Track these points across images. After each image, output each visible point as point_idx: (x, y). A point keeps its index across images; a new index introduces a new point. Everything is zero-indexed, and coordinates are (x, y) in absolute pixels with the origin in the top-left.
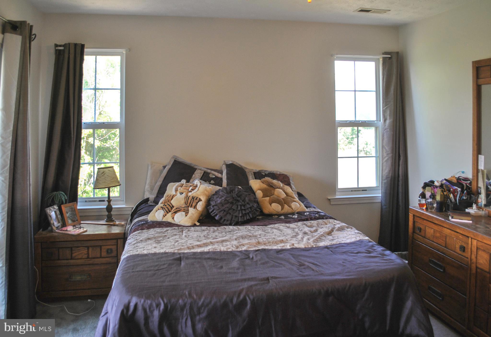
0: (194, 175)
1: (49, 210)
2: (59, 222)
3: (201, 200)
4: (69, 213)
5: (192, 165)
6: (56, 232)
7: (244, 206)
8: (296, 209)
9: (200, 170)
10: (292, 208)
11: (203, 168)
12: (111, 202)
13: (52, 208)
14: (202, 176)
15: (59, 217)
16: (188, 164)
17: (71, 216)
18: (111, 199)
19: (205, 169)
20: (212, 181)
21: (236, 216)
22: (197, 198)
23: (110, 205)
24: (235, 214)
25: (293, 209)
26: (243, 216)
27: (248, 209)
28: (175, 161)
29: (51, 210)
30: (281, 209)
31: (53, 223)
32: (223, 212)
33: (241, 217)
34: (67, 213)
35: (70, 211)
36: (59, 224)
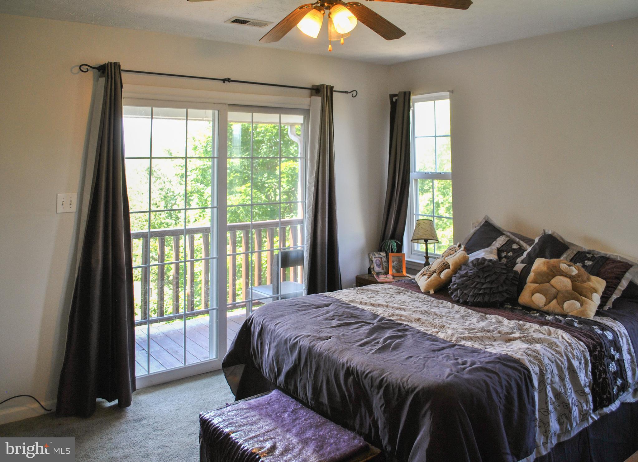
0: (494, 242)
1: (373, 255)
2: (383, 269)
3: (449, 268)
4: (395, 263)
5: (501, 230)
6: (374, 277)
7: (483, 284)
8: (568, 311)
9: (508, 236)
10: (562, 307)
11: (511, 236)
12: (429, 258)
13: (378, 253)
14: (503, 245)
15: (384, 263)
16: (497, 228)
17: (397, 265)
18: (429, 255)
19: (513, 237)
20: (510, 253)
21: (466, 294)
22: (448, 264)
23: (428, 262)
24: (465, 292)
25: (563, 310)
26: (474, 296)
27: (485, 289)
28: (486, 222)
29: (375, 255)
30: (544, 304)
31: (374, 268)
32: (456, 285)
33: (472, 296)
34: (393, 262)
35: (396, 261)
36: (382, 271)
